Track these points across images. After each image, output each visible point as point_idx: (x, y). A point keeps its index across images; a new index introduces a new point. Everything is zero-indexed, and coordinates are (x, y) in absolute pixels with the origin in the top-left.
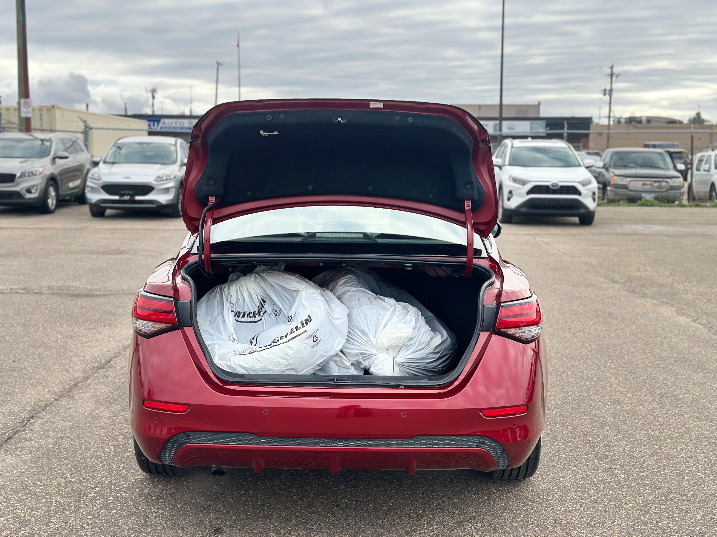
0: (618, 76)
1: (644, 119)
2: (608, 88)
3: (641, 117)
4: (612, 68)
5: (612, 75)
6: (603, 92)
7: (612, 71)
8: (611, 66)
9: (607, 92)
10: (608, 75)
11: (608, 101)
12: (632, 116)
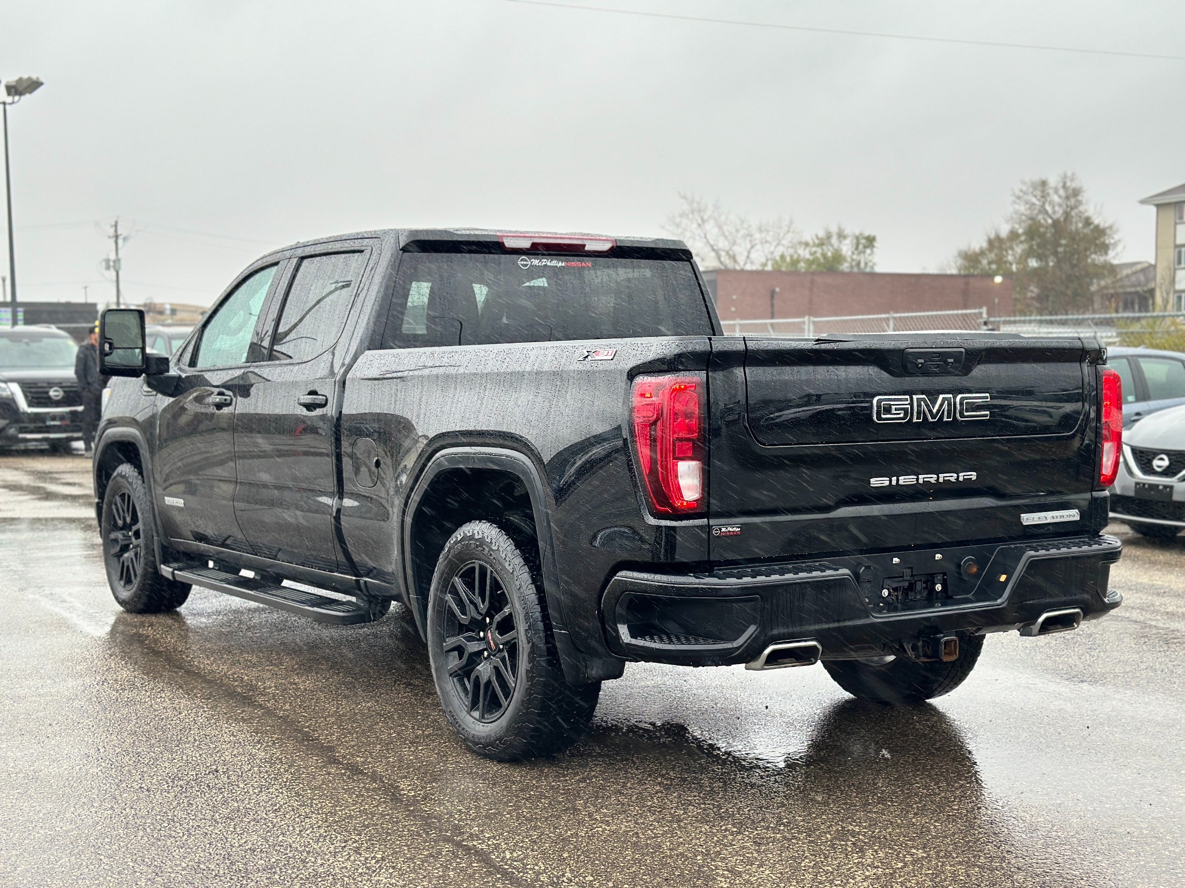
0: (125, 239)
1: (168, 307)
2: (113, 257)
3: (163, 304)
4: (116, 226)
5: (117, 237)
6: (104, 264)
7: (116, 231)
8: (113, 223)
9: (111, 264)
10: (110, 237)
11: (115, 278)
12: (148, 301)
